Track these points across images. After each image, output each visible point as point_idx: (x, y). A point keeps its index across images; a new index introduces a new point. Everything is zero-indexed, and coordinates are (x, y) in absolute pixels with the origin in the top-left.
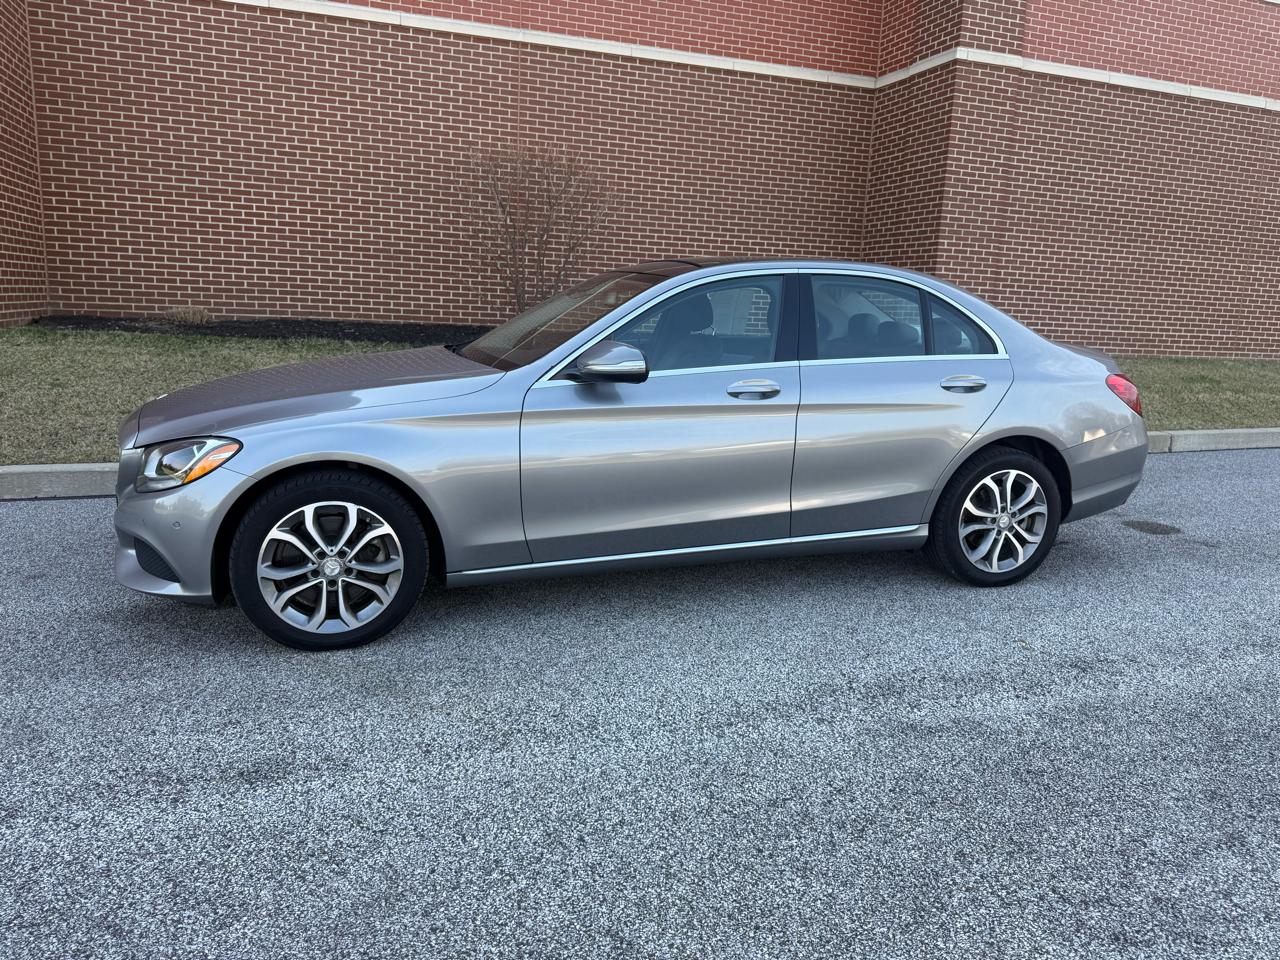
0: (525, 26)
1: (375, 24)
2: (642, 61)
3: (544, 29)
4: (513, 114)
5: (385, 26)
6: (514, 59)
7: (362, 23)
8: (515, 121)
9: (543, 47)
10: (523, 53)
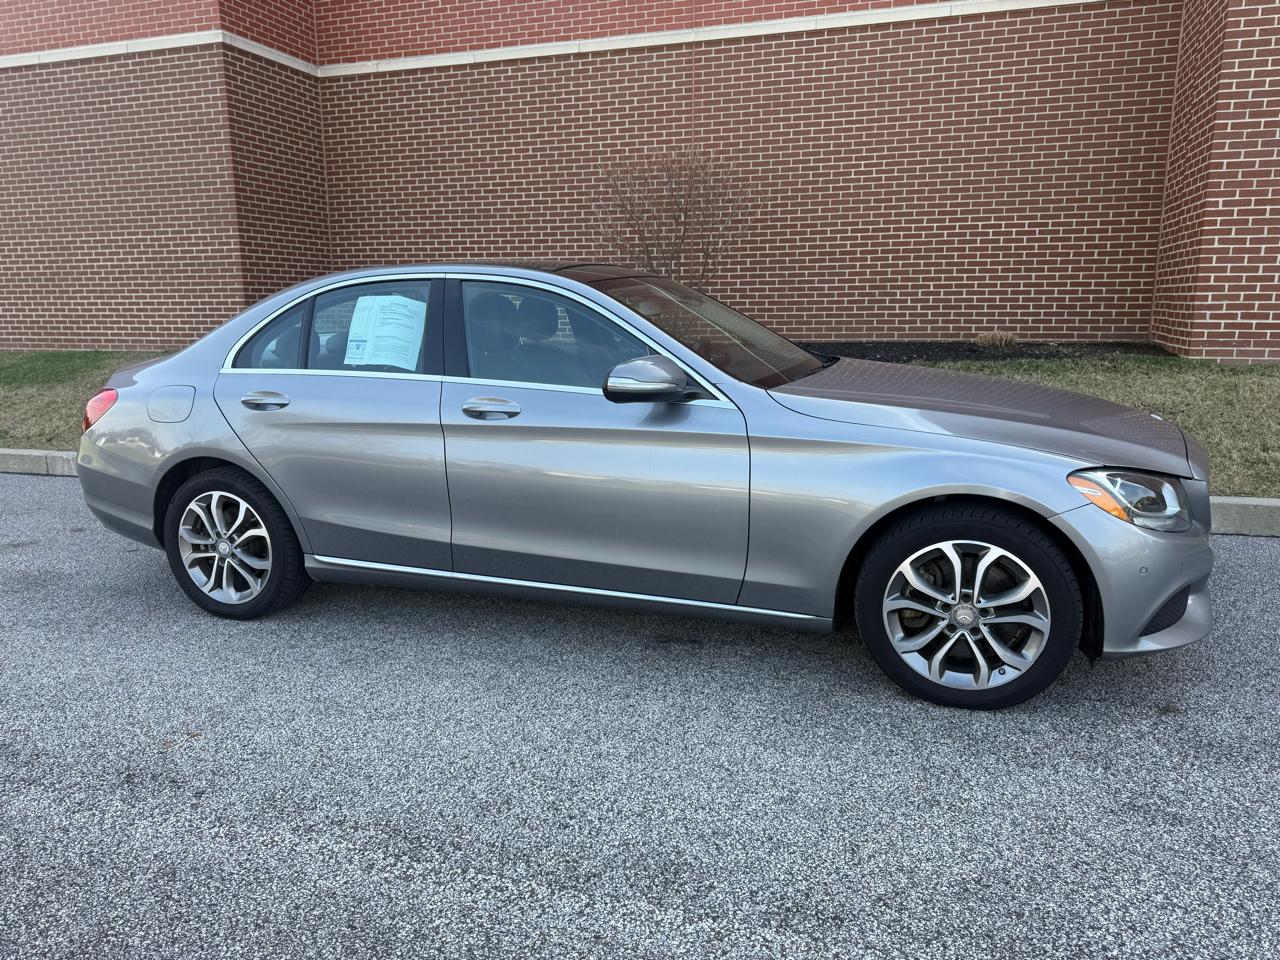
0: (698, 25)
1: (559, 57)
2: (831, 31)
3: (718, 23)
4: (687, 119)
5: (567, 57)
6: (687, 62)
7: (548, 58)
8: (689, 126)
9: (717, 42)
10: (697, 53)
